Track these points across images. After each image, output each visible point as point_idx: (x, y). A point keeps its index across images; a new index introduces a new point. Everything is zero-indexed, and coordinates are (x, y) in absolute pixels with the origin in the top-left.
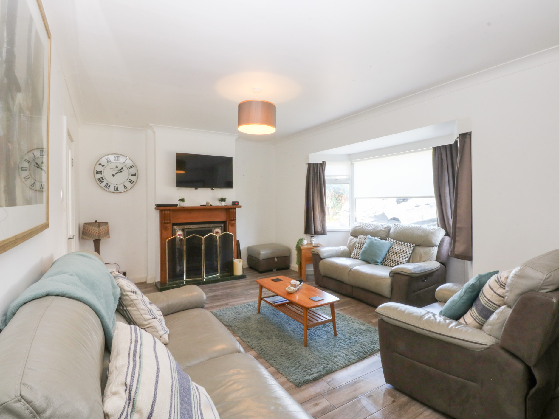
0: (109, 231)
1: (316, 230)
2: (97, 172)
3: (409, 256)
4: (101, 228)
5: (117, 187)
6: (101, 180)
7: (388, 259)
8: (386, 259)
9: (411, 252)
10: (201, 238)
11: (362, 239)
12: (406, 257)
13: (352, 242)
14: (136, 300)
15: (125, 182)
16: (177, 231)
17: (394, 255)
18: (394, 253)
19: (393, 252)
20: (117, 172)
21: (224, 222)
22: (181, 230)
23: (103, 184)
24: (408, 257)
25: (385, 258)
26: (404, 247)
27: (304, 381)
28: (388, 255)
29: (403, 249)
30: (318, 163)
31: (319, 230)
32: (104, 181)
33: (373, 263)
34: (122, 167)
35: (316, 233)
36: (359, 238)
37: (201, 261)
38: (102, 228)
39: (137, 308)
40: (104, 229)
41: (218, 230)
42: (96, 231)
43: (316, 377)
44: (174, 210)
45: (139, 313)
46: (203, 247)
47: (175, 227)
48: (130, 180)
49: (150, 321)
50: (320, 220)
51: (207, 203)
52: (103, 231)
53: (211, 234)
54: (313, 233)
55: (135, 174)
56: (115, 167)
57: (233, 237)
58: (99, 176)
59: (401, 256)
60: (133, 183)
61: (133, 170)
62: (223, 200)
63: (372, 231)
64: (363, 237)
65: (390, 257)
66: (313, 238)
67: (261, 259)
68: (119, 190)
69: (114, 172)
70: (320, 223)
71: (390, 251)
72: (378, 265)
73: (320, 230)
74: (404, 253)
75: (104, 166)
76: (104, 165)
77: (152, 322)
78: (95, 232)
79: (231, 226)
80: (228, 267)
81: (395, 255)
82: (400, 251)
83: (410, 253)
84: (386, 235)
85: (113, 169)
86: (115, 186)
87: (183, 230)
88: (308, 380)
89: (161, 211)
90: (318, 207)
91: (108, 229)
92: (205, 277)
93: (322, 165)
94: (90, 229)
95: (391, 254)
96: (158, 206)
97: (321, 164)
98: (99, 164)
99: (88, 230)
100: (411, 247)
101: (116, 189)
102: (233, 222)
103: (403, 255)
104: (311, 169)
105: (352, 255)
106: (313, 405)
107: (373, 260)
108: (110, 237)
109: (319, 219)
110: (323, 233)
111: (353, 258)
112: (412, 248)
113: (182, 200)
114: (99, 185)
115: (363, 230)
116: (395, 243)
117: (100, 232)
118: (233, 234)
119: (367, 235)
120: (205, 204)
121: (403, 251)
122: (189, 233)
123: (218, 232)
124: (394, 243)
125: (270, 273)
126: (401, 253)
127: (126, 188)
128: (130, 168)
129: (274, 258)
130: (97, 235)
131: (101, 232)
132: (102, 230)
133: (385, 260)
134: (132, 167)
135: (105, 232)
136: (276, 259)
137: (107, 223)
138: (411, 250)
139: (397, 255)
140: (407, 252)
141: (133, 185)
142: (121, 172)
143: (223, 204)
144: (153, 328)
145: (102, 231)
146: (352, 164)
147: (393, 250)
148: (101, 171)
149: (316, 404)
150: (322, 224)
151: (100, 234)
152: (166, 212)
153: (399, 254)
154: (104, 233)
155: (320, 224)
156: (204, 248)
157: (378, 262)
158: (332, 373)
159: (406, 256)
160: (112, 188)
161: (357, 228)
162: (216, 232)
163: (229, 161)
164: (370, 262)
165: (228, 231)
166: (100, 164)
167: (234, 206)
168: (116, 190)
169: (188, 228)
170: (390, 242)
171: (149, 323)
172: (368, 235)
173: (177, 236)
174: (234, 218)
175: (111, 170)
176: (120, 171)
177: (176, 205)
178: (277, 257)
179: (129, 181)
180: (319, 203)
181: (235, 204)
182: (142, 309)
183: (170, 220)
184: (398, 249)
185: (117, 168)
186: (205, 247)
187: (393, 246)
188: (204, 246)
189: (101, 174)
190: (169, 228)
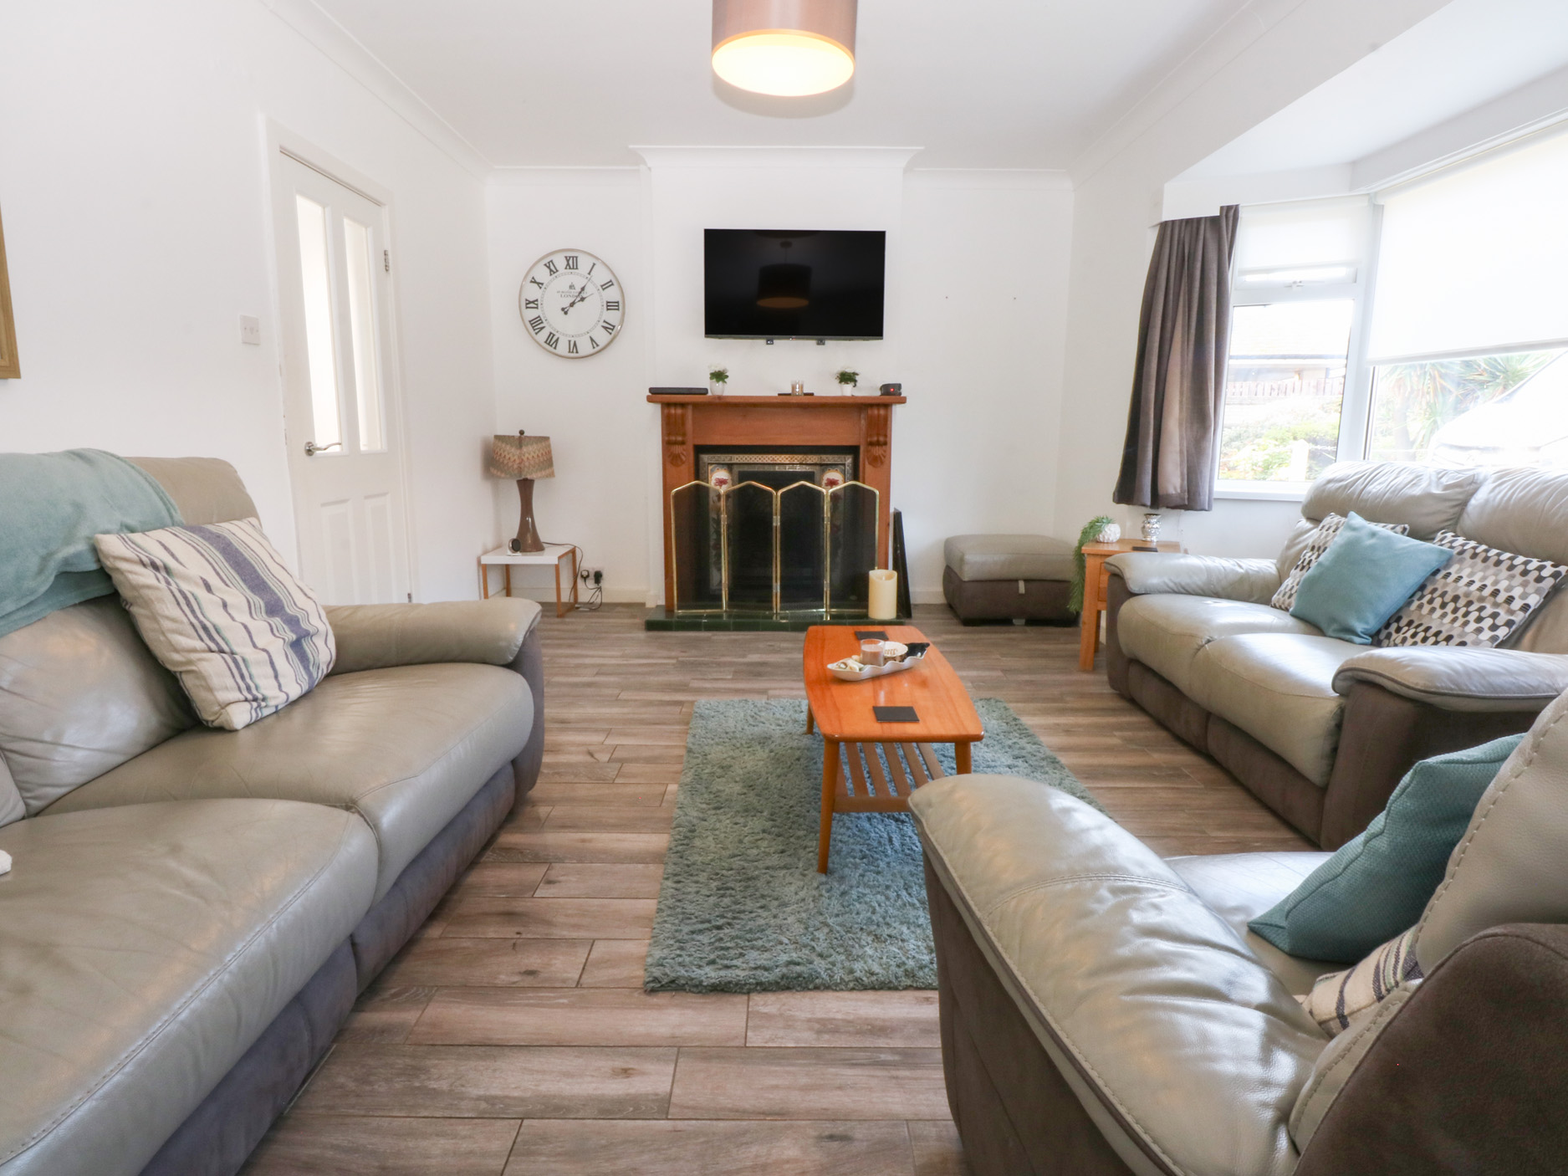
0: (551, 458)
1: (1161, 491)
2: (527, 304)
3: (1519, 617)
4: (525, 449)
5: (575, 344)
6: (536, 324)
7: (1410, 623)
8: (1404, 622)
9: (1534, 600)
10: (770, 494)
11: (1331, 531)
12: (1500, 621)
13: (1299, 543)
14: (149, 587)
15: (593, 329)
16: (712, 471)
17: (1443, 606)
18: (1448, 598)
19: (1443, 595)
20: (572, 300)
21: (853, 450)
22: (726, 467)
23: (543, 335)
24: (1509, 623)
25: (1399, 619)
26: (1505, 573)
27: (678, 978)
28: (1416, 603)
29: (1496, 582)
30: (1199, 220)
31: (1171, 491)
32: (543, 327)
33: (1334, 631)
34: (583, 286)
35: (1158, 501)
36: (1323, 527)
37: (767, 562)
38: (530, 451)
39: (152, 613)
40: (532, 454)
41: (833, 475)
42: (514, 456)
43: (730, 982)
44: (696, 406)
45: (156, 626)
46: (777, 521)
47: (705, 458)
48: (605, 321)
49: (194, 656)
50: (1181, 452)
51: (794, 388)
52: (530, 457)
53: (802, 486)
54: (1148, 500)
55: (618, 306)
56: (567, 289)
57: (878, 500)
58: (532, 314)
59: (1474, 615)
60: (612, 330)
61: (612, 294)
62: (847, 378)
63: (1389, 499)
64: (1338, 523)
65: (1421, 617)
66: (1154, 520)
67: (966, 579)
68: (579, 350)
69: (566, 302)
70: (1182, 461)
71: (1430, 588)
72: (1352, 645)
73: (1179, 491)
74: (1496, 605)
75: (543, 287)
76: (542, 284)
77: (200, 660)
78: (512, 459)
79: (870, 463)
80: (855, 592)
81: (1451, 606)
82: (1478, 593)
83: (1525, 607)
84: (1444, 517)
85: (562, 294)
86: (570, 341)
87: (729, 467)
88: (692, 979)
89: (666, 405)
90: (1181, 402)
91: (550, 452)
92: (781, 609)
93: (1224, 224)
94: (506, 453)
95: (1430, 602)
96: (656, 394)
97: (1214, 221)
98: (531, 282)
99: (501, 455)
100: (1539, 579)
101: (574, 347)
102: (877, 451)
103: (1489, 610)
104: (1167, 245)
105: (1275, 598)
106: (613, 1070)
107: (1333, 620)
108: (556, 474)
109: (1178, 449)
110: (1186, 503)
111: (1275, 607)
112: (1548, 584)
113: (719, 376)
114: (532, 337)
115: (1353, 493)
116: (1467, 555)
117: (522, 460)
118: (877, 492)
119: (1345, 515)
120: (789, 391)
121: (1496, 593)
122: (743, 476)
123: (833, 482)
124: (1461, 553)
125: (1004, 628)
126: (1482, 599)
127: (595, 345)
128: (604, 289)
129: (1016, 581)
130: (515, 466)
131: (525, 459)
132: (527, 455)
133: (1394, 626)
134: (610, 284)
135: (537, 461)
136: (1022, 585)
137: (546, 439)
138: (1537, 592)
139: (1455, 610)
140: (1510, 600)
141: (611, 337)
142: (583, 299)
143: (847, 390)
144: (197, 678)
145: (528, 458)
146: (1377, 210)
147: (1446, 585)
148: (537, 300)
149: (626, 1072)
150: (1189, 468)
151: (522, 466)
152: (673, 411)
153: (1470, 603)
154: (532, 462)
155: (1181, 465)
156: (779, 524)
157: (1353, 632)
158: (809, 990)
159: (1503, 617)
160: (563, 348)
161: (1330, 485)
162: (828, 479)
163: (872, 243)
164: (1323, 625)
165: (861, 479)
166: (534, 281)
167: (887, 399)
168: (573, 352)
169: (742, 461)
170: (1445, 548)
171: (190, 662)
172: (1352, 514)
173: (712, 484)
174: (882, 439)
175: (559, 294)
176: (579, 299)
177: (704, 392)
178: (1026, 581)
179: (603, 327)
180: (1187, 384)
181: (892, 393)
182: (168, 618)
183: (684, 435)
184: (1471, 583)
185: (572, 291)
186: (781, 522)
187: (1453, 570)
188: (779, 517)
189: (537, 308)
190: (683, 458)
